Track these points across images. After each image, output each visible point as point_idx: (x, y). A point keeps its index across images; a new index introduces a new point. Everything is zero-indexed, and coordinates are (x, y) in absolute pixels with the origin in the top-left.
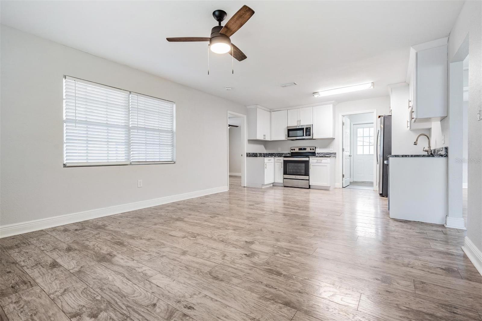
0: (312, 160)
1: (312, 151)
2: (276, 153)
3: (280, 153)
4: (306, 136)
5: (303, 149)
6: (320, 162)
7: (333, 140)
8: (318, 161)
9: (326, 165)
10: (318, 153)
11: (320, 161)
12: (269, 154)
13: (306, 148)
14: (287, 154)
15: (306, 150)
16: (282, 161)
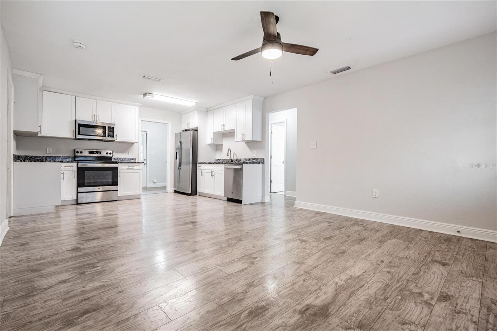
0: (121, 167)
1: (109, 155)
2: (44, 156)
3: (51, 157)
4: (108, 136)
5: (94, 152)
6: (132, 169)
7: (133, 144)
8: (130, 167)
9: (138, 171)
10: (114, 158)
12: (26, 156)
13: (100, 152)
14: (66, 158)
15: (100, 154)
16: (75, 168)
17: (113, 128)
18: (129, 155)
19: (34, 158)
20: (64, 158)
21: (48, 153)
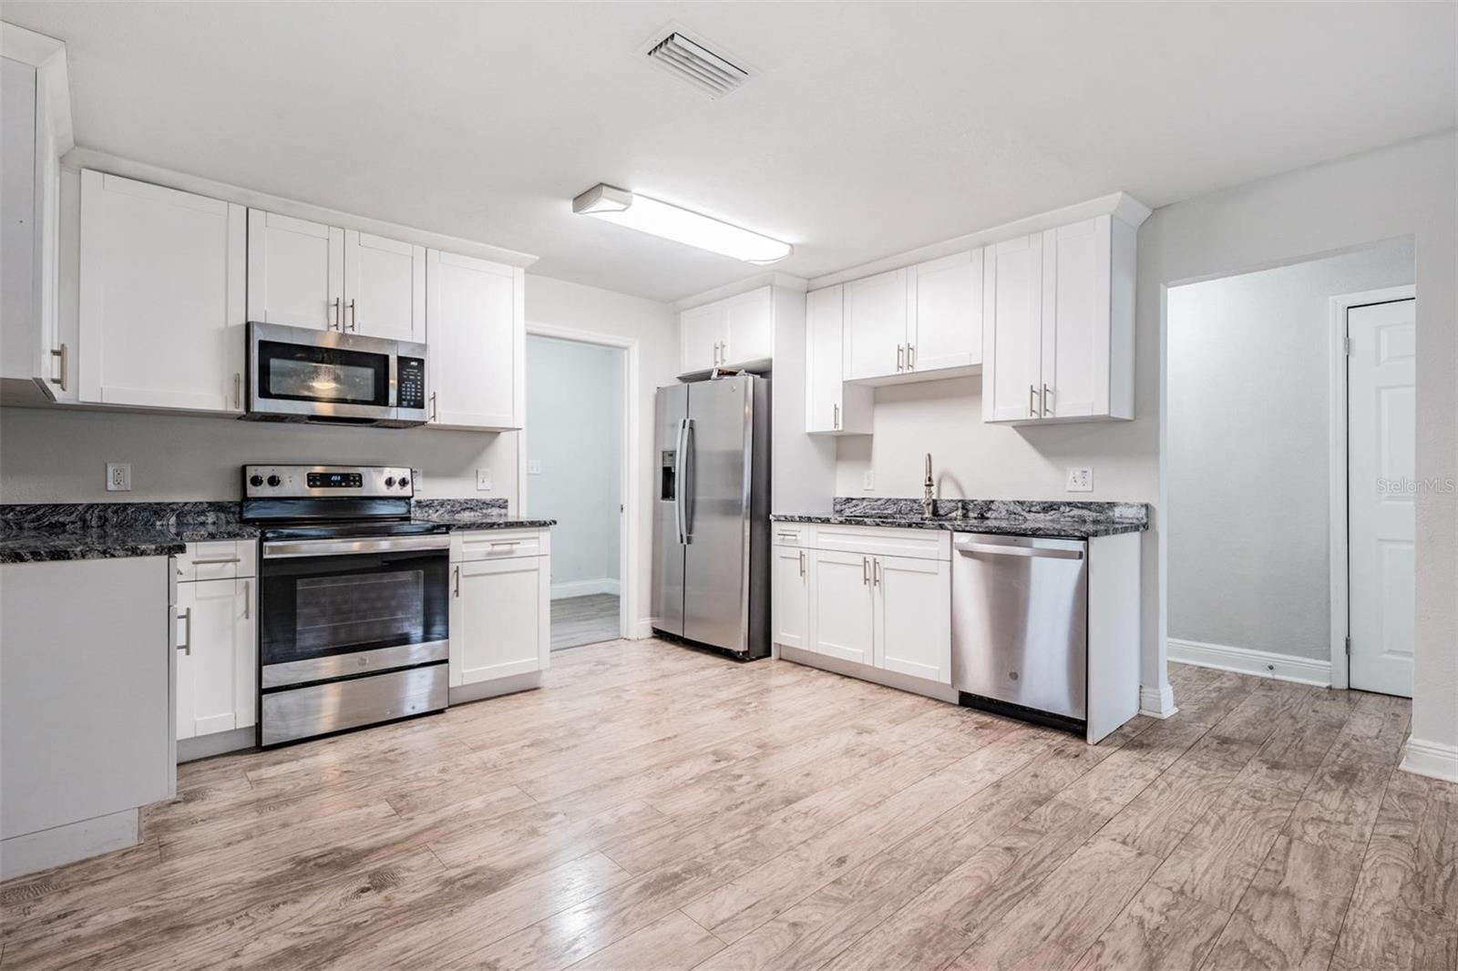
0: (461, 547)
1: (397, 491)
2: (91, 506)
3: (126, 506)
5: (334, 478)
6: (509, 555)
7: (493, 439)
8: (497, 548)
9: (533, 563)
10: (419, 503)
11: (506, 548)
13: (360, 476)
14: (202, 513)
15: (361, 485)
16: (249, 566)
17: (421, 362)
18: (481, 486)
19: (39, 518)
20: (190, 512)
21: (111, 486)
